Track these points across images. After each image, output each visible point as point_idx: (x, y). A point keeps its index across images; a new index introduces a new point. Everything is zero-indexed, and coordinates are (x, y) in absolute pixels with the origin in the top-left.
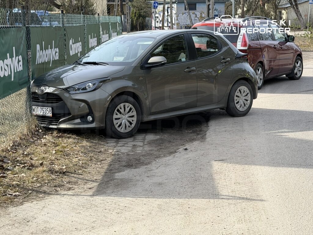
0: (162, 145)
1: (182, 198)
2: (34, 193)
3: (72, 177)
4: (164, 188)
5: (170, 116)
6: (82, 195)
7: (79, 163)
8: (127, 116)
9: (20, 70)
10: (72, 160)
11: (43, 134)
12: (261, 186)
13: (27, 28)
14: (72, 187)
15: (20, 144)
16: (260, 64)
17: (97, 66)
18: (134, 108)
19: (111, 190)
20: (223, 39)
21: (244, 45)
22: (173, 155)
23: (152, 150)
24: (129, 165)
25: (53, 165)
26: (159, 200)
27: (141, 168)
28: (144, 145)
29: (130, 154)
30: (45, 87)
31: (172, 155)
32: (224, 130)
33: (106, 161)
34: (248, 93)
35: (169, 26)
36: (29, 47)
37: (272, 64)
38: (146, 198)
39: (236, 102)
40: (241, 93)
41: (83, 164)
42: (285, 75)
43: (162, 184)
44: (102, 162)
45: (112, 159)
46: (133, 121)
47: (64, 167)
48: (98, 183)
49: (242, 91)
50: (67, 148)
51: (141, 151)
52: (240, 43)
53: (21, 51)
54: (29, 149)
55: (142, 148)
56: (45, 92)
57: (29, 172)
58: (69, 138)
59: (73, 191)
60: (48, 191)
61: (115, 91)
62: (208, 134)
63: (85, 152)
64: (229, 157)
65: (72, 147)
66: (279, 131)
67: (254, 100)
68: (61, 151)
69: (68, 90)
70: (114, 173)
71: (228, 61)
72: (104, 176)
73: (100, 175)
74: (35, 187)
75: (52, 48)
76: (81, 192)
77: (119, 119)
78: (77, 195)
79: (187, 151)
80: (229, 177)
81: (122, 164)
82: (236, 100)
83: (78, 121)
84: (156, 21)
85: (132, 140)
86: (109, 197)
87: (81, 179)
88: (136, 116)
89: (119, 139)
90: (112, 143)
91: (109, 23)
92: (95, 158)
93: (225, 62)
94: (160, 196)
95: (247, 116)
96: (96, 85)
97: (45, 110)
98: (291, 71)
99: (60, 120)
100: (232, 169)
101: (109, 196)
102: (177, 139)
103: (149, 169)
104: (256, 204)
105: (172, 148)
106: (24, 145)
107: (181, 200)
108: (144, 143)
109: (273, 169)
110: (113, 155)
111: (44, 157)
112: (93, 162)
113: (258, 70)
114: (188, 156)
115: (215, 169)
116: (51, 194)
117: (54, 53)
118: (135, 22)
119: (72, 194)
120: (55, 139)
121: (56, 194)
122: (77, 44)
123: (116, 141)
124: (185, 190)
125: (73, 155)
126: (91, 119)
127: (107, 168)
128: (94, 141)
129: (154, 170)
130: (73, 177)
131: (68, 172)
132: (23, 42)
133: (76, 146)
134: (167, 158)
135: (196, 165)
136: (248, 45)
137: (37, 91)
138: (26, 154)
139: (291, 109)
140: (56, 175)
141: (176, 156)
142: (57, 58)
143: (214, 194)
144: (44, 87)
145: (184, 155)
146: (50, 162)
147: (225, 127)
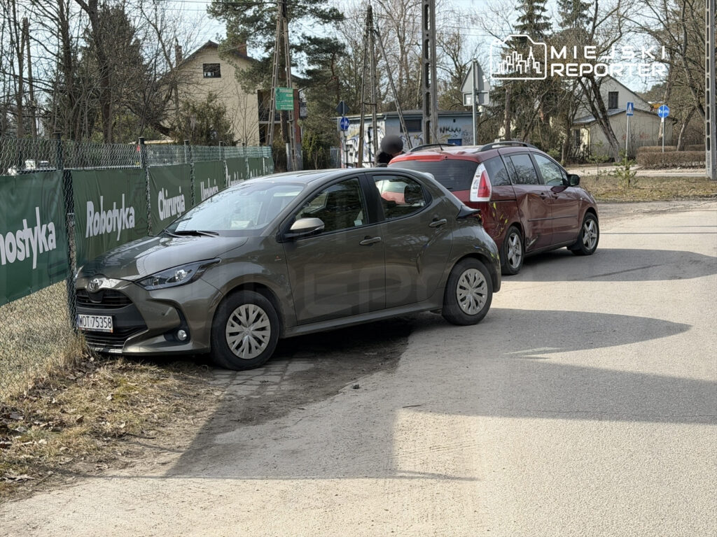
0: (314, 380)
1: (328, 478)
2: (56, 475)
3: (135, 443)
4: (299, 460)
5: (335, 327)
6: (145, 477)
7: (153, 417)
8: (252, 328)
9: (51, 249)
10: (140, 412)
11: (96, 365)
12: (477, 452)
13: (65, 172)
14: (131, 462)
15: (49, 384)
16: (514, 228)
17: (198, 238)
18: (265, 314)
19: (201, 466)
20: (434, 184)
21: (484, 194)
22: (332, 398)
23: (294, 390)
24: (246, 420)
25: (103, 423)
26: (286, 482)
27: (266, 424)
28: (283, 380)
29: (252, 399)
30: (101, 279)
31: (329, 399)
32: (434, 350)
33: (205, 412)
34: (482, 282)
35: (372, 160)
36: (69, 204)
37: (539, 227)
38: (262, 479)
39: (459, 298)
40: (469, 281)
41: (159, 418)
42: (565, 248)
43: (297, 452)
44: (198, 414)
45: (217, 408)
46: (263, 337)
47: (122, 426)
48: (181, 454)
49: (471, 279)
50: (135, 390)
51: (274, 391)
52: (477, 191)
53: (53, 213)
54: (63, 394)
55: (276, 387)
56: (100, 287)
57: (55, 435)
58: (142, 371)
59: (132, 470)
60: (85, 470)
61: (229, 283)
62: (403, 357)
63: (168, 397)
64: (433, 399)
65: (145, 388)
66: (535, 350)
67: (494, 294)
68: (123, 396)
69: (142, 282)
70: (215, 434)
71: (442, 224)
72: (195, 441)
73: (188, 439)
74: (60, 464)
75: (121, 208)
76: (146, 471)
77: (237, 333)
78: (137, 477)
79: (358, 390)
80: (422, 437)
81: (234, 417)
82: (461, 294)
83: (161, 339)
84: (349, 153)
85: (263, 372)
86: (194, 480)
87: (150, 447)
88: (269, 328)
89: (238, 371)
90: (223, 378)
91: (244, 159)
92: (184, 408)
93: (438, 226)
94: (289, 475)
95: (483, 324)
96: (193, 273)
97: (100, 321)
98: (575, 240)
99: (129, 339)
100: (431, 422)
101: (195, 477)
102: (346, 369)
103: (282, 426)
104: (459, 486)
105: (332, 385)
106: (55, 386)
107: (324, 483)
108: (282, 377)
109: (508, 420)
110: (220, 401)
111: (87, 408)
112: (180, 416)
113: (512, 239)
114: (357, 400)
115: (400, 423)
116: (89, 476)
117: (125, 216)
118: (309, 155)
119: (128, 475)
120: (116, 374)
121: (99, 477)
122: (175, 198)
123: (231, 375)
124: (336, 463)
125: (144, 402)
126: (185, 335)
127: (205, 425)
128: (191, 377)
129: (289, 427)
130: (137, 443)
131: (128, 434)
132: (56, 198)
133: (152, 387)
134: (318, 405)
135: (367, 416)
136: (490, 194)
137: (86, 287)
138: (55, 403)
139: (566, 310)
140: (104, 441)
141: (336, 400)
142: (132, 225)
143: (388, 470)
144: (98, 278)
145: (349, 398)
146: (97, 416)
147: (437, 346)
